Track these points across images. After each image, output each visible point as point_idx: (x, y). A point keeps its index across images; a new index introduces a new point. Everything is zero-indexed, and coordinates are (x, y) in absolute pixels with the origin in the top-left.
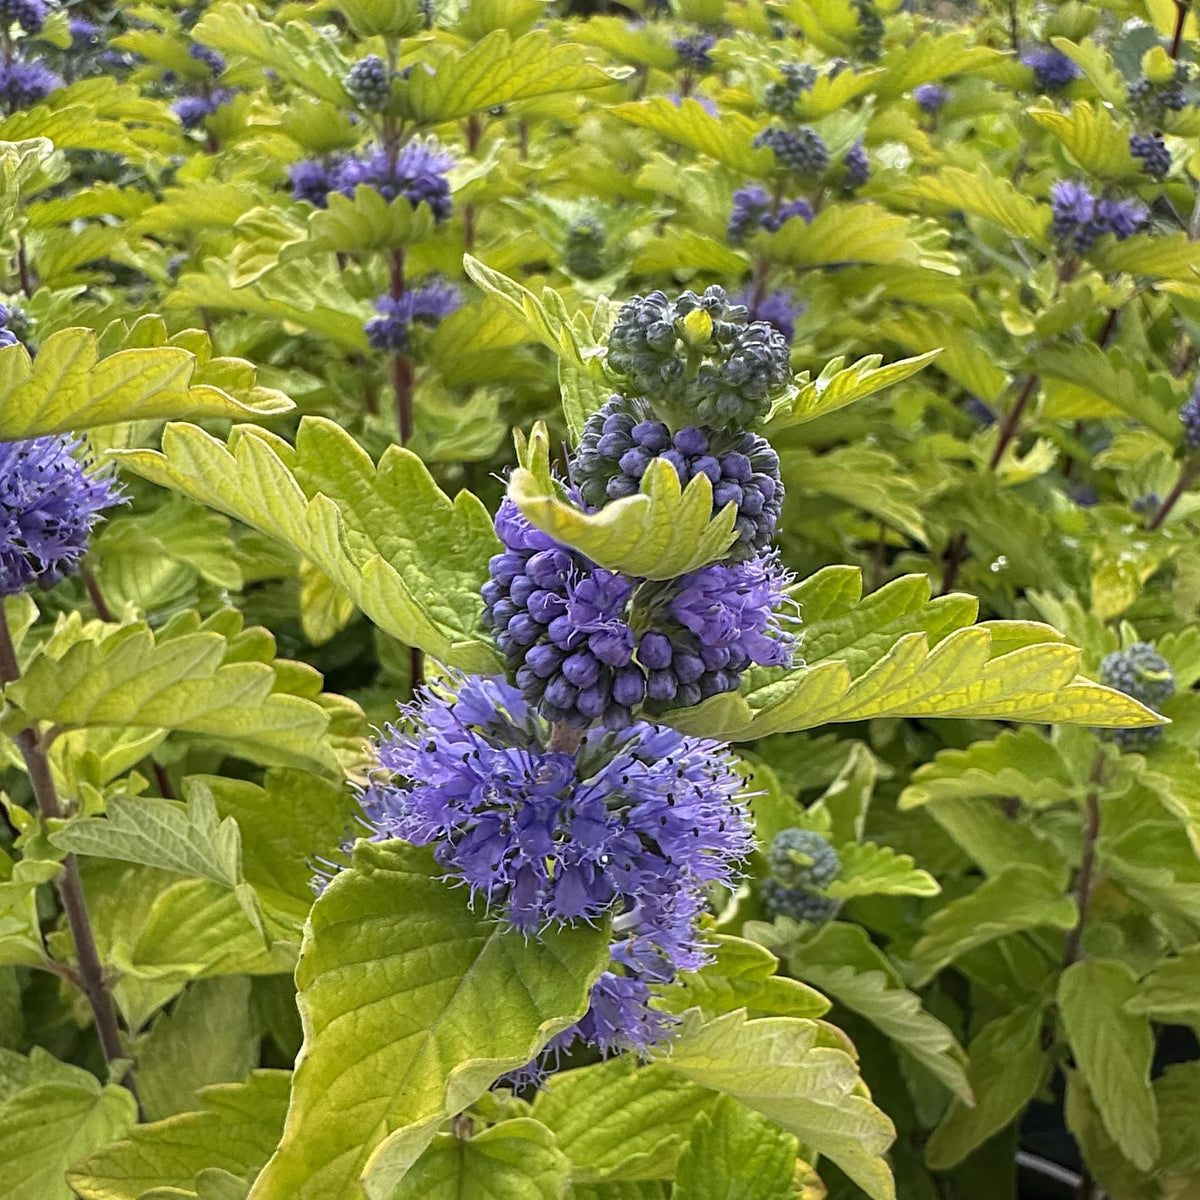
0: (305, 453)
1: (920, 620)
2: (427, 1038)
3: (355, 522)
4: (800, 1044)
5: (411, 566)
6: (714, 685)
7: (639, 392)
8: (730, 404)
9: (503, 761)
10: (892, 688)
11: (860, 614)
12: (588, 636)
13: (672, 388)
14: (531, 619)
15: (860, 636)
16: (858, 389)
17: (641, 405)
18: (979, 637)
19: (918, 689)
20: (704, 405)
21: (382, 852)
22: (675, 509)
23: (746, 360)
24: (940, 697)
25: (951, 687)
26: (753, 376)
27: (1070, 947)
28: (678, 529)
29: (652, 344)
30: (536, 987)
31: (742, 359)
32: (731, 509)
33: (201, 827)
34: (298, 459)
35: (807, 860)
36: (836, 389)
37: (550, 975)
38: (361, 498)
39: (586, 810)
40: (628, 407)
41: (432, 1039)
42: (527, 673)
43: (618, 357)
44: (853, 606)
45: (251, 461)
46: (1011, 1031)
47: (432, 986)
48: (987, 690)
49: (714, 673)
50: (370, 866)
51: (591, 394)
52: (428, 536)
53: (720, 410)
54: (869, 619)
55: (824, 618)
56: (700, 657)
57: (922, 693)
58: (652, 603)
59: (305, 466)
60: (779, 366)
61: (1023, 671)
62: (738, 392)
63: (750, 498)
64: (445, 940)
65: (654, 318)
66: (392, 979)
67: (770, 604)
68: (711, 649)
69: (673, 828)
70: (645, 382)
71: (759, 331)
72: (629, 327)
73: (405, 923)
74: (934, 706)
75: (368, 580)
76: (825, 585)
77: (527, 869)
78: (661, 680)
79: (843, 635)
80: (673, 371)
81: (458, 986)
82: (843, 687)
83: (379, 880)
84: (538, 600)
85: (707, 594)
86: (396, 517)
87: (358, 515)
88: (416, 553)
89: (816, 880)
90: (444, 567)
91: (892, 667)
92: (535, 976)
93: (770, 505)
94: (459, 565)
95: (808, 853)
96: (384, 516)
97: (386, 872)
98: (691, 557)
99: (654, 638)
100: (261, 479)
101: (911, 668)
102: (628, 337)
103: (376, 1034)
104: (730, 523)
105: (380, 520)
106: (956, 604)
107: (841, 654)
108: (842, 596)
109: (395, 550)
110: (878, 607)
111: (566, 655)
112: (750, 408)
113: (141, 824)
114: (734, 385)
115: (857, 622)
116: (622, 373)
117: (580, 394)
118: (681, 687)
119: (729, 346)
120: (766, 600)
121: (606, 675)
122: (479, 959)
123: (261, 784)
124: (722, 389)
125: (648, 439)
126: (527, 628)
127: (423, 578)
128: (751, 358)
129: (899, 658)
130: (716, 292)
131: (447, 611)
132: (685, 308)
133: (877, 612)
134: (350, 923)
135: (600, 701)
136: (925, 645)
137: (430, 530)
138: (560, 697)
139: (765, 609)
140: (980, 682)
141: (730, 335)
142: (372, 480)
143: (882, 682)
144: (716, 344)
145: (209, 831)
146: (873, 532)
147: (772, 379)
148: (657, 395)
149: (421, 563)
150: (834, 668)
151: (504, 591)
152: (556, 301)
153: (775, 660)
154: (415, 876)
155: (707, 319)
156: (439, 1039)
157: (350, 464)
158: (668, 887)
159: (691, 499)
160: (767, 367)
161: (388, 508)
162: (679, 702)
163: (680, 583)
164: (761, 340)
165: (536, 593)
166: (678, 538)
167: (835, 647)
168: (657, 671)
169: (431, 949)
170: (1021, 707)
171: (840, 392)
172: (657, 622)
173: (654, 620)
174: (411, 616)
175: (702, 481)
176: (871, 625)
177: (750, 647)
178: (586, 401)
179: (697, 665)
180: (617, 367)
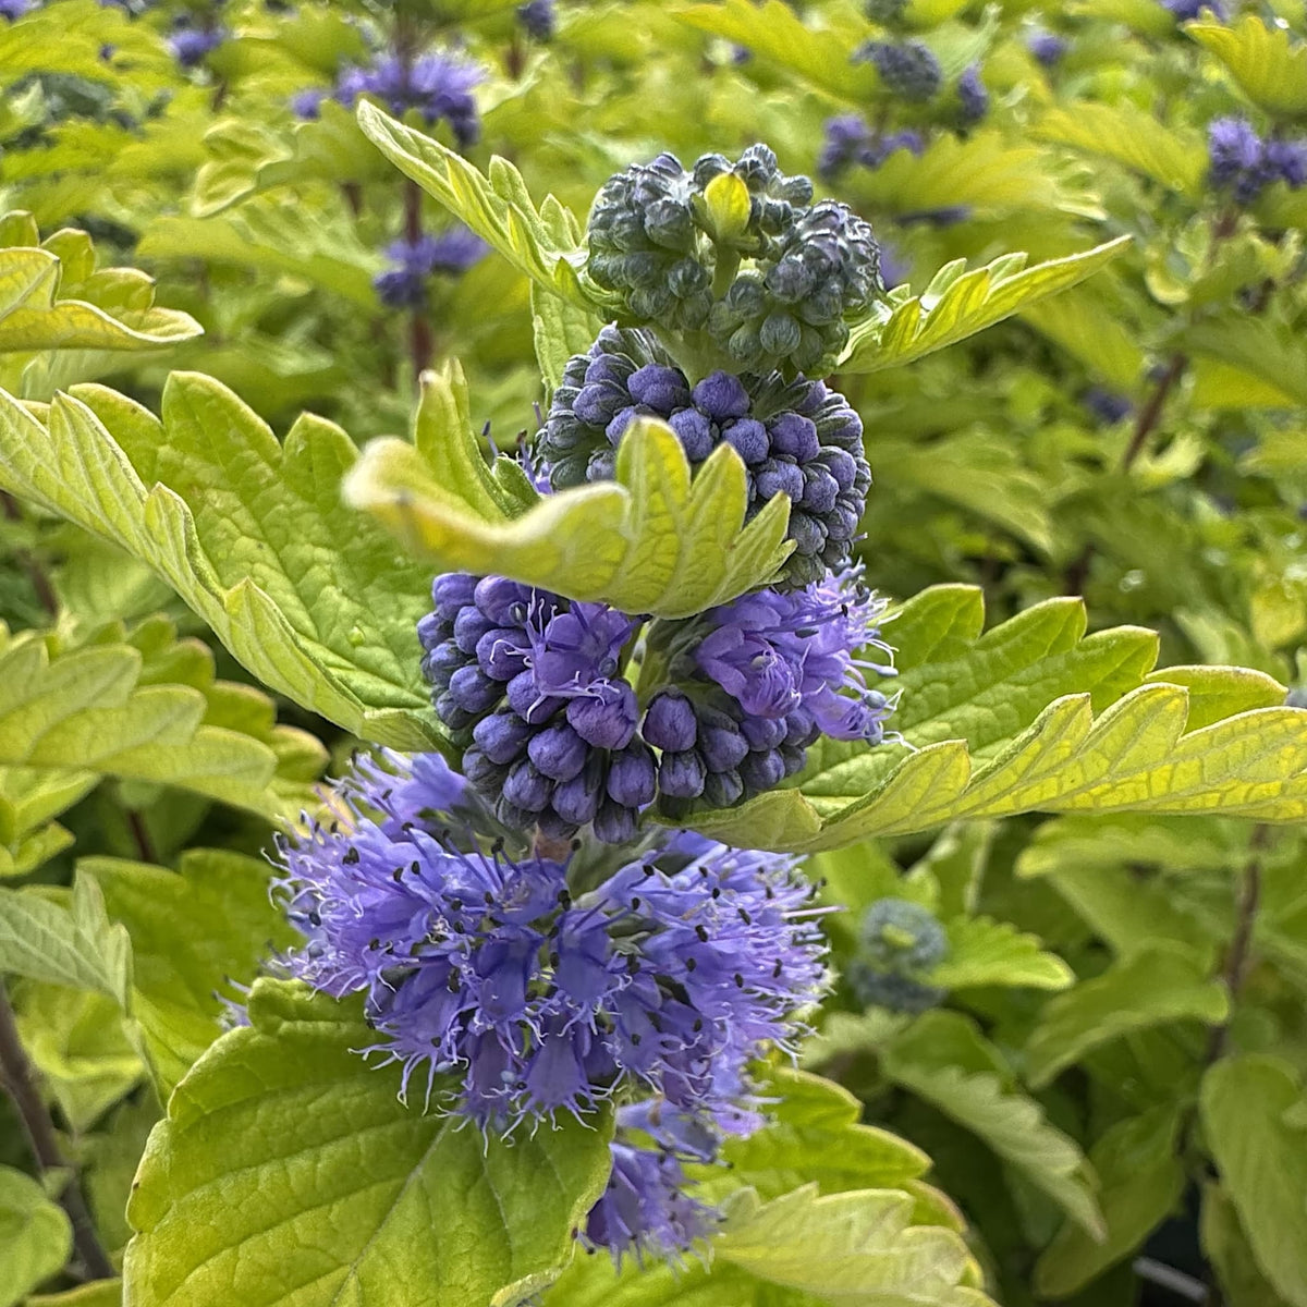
0: (175, 424)
1: (1072, 663)
2: (345, 1279)
3: (249, 524)
4: (889, 1224)
5: (329, 589)
6: (764, 773)
7: (641, 320)
8: (783, 333)
9: (461, 869)
10: (1031, 778)
11: (982, 655)
12: (567, 702)
13: (688, 310)
14: (482, 674)
15: (982, 687)
16: (989, 306)
17: (647, 342)
18: (1170, 699)
19: (1073, 777)
20: (741, 335)
21: (297, 996)
22: (683, 507)
23: (808, 259)
24: (1107, 786)
25: (1124, 772)
26: (818, 286)
27: (1213, 1043)
28: (689, 540)
29: (656, 235)
30: (508, 1197)
31: (800, 258)
32: (779, 506)
33: (87, 933)
34: (164, 433)
35: (906, 939)
36: (954, 307)
37: (529, 1182)
38: (257, 489)
39: (583, 941)
40: (627, 345)
41: (353, 1281)
42: (477, 757)
43: (604, 262)
44: (971, 643)
45: (70, 437)
46: (1142, 1137)
47: (359, 1196)
48: (1179, 776)
49: (763, 755)
50: (276, 1018)
51: (585, 332)
52: (357, 543)
53: (765, 342)
54: (995, 663)
55: (930, 661)
56: (742, 732)
57: (1080, 781)
58: (674, 644)
59: (174, 445)
60: (861, 269)
61: (1234, 749)
62: (796, 313)
63: (816, 486)
64: (381, 1123)
65: (656, 192)
66: (297, 1190)
67: (848, 647)
68: (758, 721)
69: (710, 967)
70: (646, 302)
71: (830, 213)
72: (619, 210)
73: (324, 1100)
74: (1096, 798)
75: (236, 617)
76: (933, 613)
77: (488, 1038)
78: (680, 767)
79: (958, 686)
80: (688, 280)
81: (397, 1193)
82: (961, 781)
83: (287, 1039)
84: (492, 646)
85: (749, 635)
86: (312, 517)
87: (256, 515)
88: (336, 569)
89: (919, 964)
90: (383, 589)
91: (1035, 746)
92: (509, 1179)
93: (848, 497)
94: (404, 586)
95: (909, 929)
96: (292, 515)
97: (300, 1024)
98: (717, 583)
99: (670, 704)
100: (86, 464)
101: (1065, 747)
102: (614, 226)
103: (266, 1279)
104: (777, 528)
105: (286, 521)
106: (1126, 642)
107: (954, 714)
108: (955, 630)
109: (306, 567)
110: (1008, 645)
111: (534, 729)
112: (814, 340)
113: (15, 926)
114: (787, 300)
115: (978, 668)
116: (611, 287)
117: (567, 334)
118: (711, 778)
119: (779, 239)
120: (842, 642)
121: (596, 763)
122: (433, 1149)
123: (177, 871)
124: (770, 310)
125: (651, 393)
126: (477, 687)
127: (346, 606)
128: (814, 257)
129: (1046, 734)
130: (762, 154)
131: (380, 654)
132: (705, 173)
133: (1007, 653)
134: (241, 1106)
135: (589, 800)
136: (1088, 710)
137: (361, 536)
138: (525, 795)
139: (840, 655)
140: (1168, 767)
141: (781, 221)
142: (275, 464)
143: (1020, 769)
144: (758, 233)
145: (97, 939)
146: (979, 543)
147: (849, 291)
148: (666, 321)
149: (344, 583)
150: (948, 751)
151: (446, 629)
152: (511, 178)
153: (858, 732)
154: (345, 1028)
155: (741, 191)
156: (360, 1282)
157: (243, 441)
158: (700, 1053)
159: (709, 491)
160: (842, 271)
161: (298, 505)
162: (711, 797)
163: (712, 618)
164: (833, 227)
165: (489, 635)
166: (690, 555)
167: (946, 702)
168: (673, 755)
169: (361, 1138)
170: (1227, 802)
171: (961, 310)
172: (677, 676)
173: (674, 672)
174: (302, 672)
175: (727, 459)
176: (997, 671)
177: (819, 713)
178: (575, 343)
179: (736, 744)
180: (603, 279)
